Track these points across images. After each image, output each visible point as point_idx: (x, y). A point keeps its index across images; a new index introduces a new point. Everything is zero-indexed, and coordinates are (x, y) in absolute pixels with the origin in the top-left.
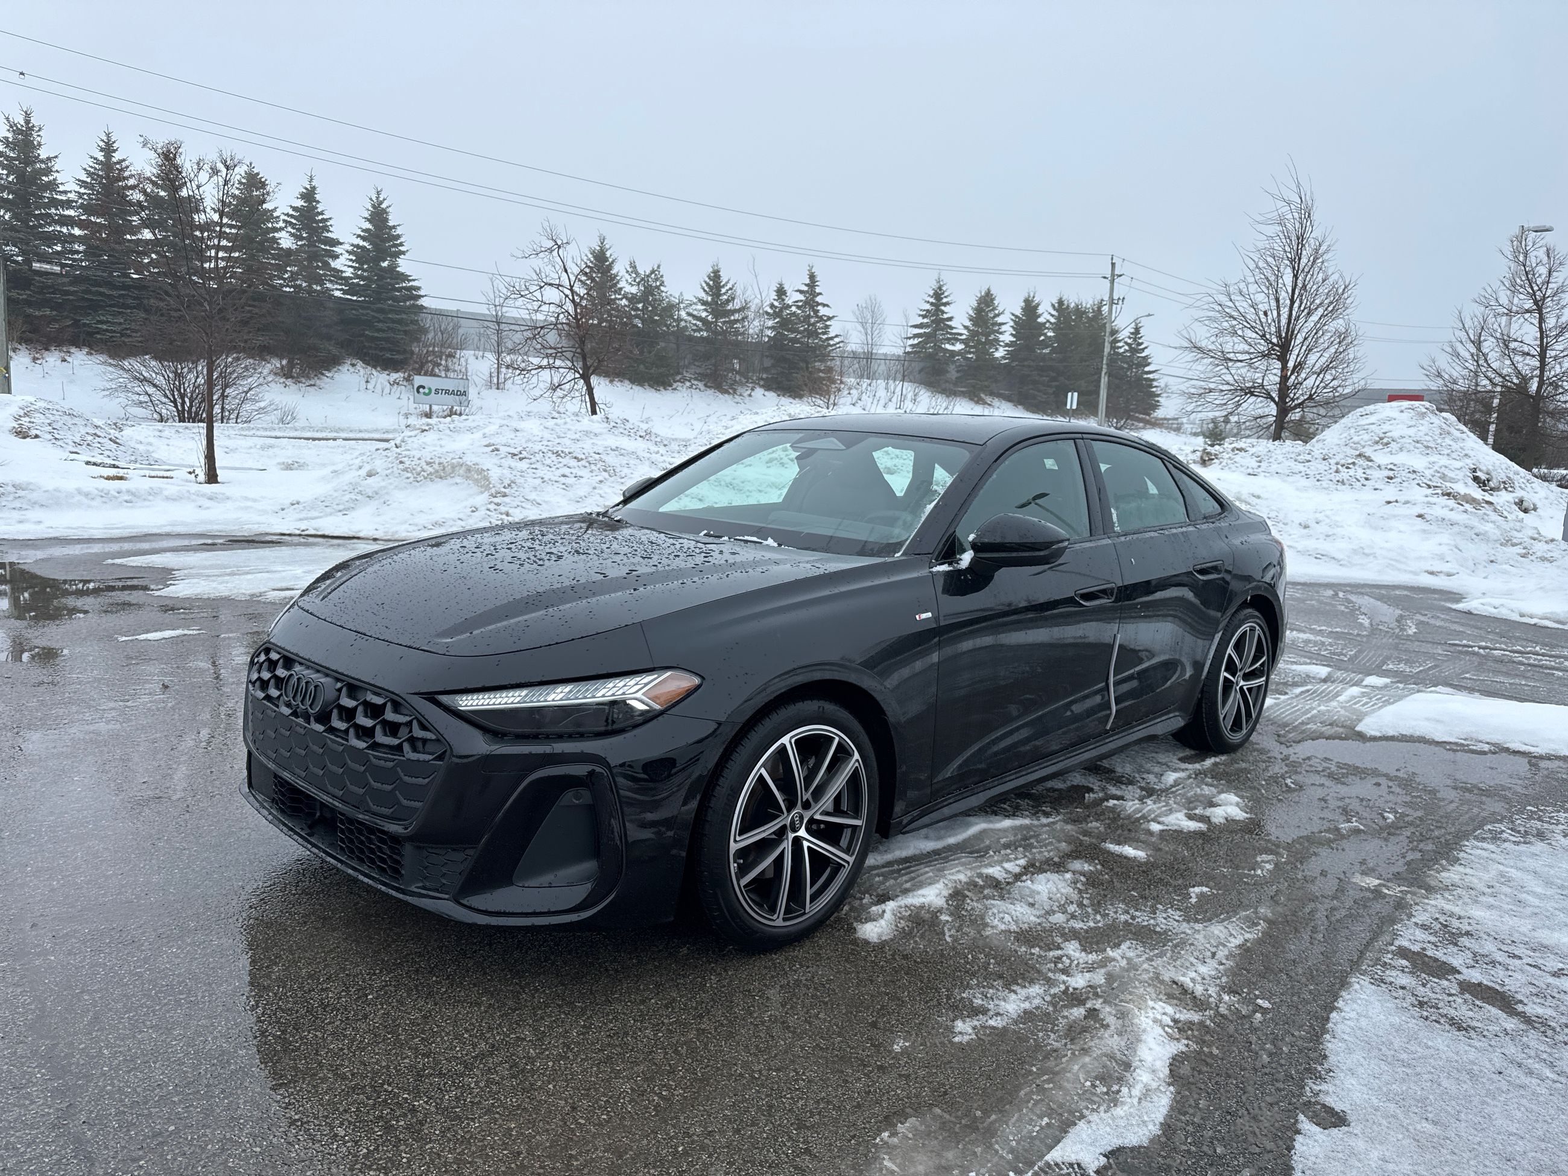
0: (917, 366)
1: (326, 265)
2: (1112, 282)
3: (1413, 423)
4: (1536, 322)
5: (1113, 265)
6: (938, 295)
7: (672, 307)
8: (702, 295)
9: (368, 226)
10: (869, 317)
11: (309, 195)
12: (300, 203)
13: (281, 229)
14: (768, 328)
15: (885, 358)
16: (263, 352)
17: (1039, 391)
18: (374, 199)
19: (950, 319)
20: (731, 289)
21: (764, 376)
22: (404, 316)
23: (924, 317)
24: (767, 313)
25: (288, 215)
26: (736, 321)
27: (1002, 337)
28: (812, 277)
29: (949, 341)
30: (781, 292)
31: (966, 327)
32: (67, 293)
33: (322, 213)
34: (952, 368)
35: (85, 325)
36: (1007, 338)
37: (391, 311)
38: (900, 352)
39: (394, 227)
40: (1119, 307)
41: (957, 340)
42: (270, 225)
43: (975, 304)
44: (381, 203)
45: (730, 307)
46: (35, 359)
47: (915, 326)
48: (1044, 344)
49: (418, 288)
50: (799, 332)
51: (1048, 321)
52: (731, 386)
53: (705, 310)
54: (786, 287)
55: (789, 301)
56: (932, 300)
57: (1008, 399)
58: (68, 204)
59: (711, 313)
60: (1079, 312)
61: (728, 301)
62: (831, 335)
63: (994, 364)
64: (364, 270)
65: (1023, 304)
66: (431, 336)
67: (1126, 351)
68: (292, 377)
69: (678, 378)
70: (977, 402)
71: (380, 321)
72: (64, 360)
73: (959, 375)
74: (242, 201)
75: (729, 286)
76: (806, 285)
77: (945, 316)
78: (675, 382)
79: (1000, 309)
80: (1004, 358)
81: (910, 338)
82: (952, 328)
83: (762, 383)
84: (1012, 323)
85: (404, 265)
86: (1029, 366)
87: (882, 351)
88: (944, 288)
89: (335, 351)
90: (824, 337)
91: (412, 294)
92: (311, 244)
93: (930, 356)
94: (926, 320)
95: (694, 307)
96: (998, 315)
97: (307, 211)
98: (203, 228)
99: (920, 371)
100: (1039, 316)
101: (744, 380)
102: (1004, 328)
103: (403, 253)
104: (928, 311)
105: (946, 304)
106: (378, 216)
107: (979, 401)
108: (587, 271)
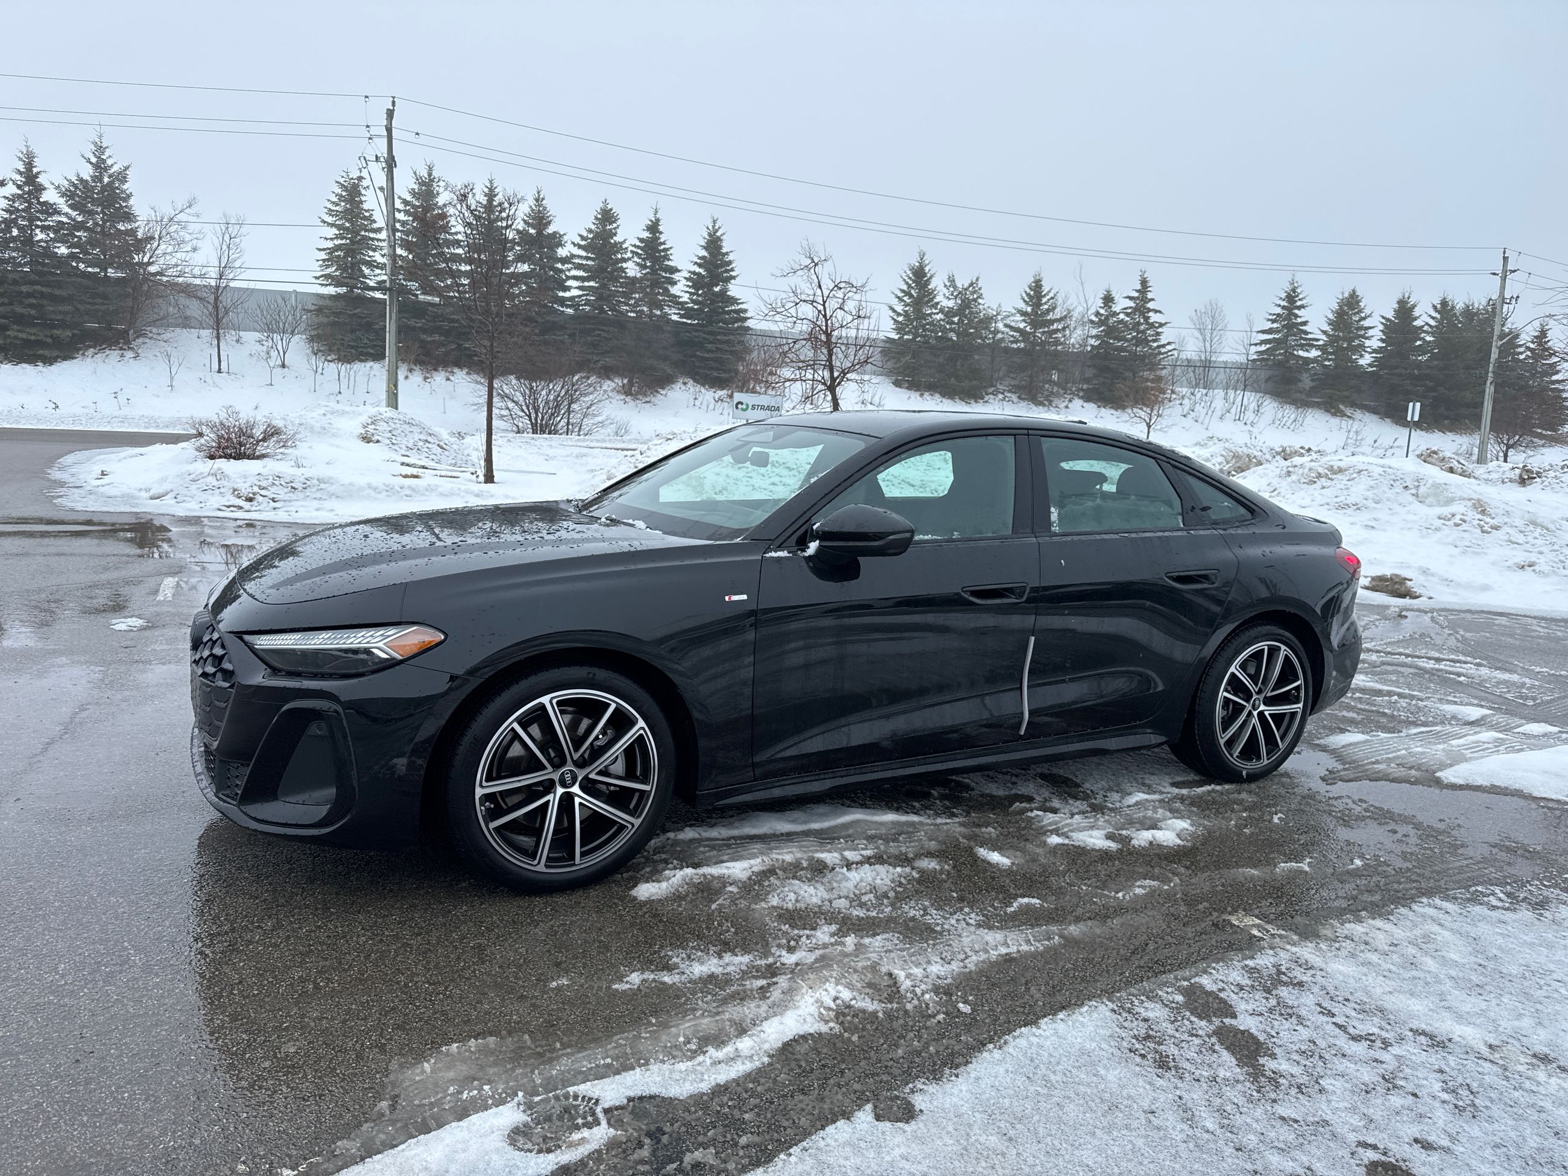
0: (1263, 374)
1: (666, 290)
2: (1504, 279)
5: (1503, 259)
6: (1291, 298)
7: (989, 319)
8: (1022, 306)
9: (704, 253)
10: (1209, 322)
11: (654, 228)
12: (646, 235)
13: (629, 259)
14: (1092, 337)
15: (1225, 366)
16: (606, 373)
18: (711, 228)
19: (1305, 323)
20: (1052, 298)
21: (1085, 387)
22: (731, 337)
23: (1273, 321)
24: (1092, 322)
25: (635, 246)
26: (1057, 331)
27: (1369, 343)
28: (1144, 283)
29: (1302, 347)
30: (1108, 300)
31: (1325, 332)
32: (453, 321)
33: (664, 243)
34: (1306, 377)
35: (466, 348)
36: (1374, 343)
37: (719, 333)
38: (1242, 359)
39: (727, 254)
40: (1513, 307)
41: (1313, 346)
42: (619, 256)
43: (1335, 307)
44: (717, 231)
45: (1050, 316)
46: (425, 378)
47: (1263, 332)
48: (1421, 350)
49: (746, 311)
50: (1126, 340)
51: (1427, 324)
52: (1047, 398)
53: (1024, 321)
54: (1114, 294)
55: (1117, 308)
56: (1284, 303)
57: (1374, 411)
58: (457, 243)
59: (1030, 324)
61: (1048, 311)
62: (1163, 342)
63: (1357, 372)
64: (699, 295)
65: (1396, 306)
66: (755, 354)
67: (1529, 357)
68: (631, 394)
69: (991, 390)
70: (1332, 415)
71: (710, 343)
72: (448, 379)
73: (1314, 384)
74: (597, 236)
75: (1051, 295)
76: (1137, 291)
77: (1299, 320)
78: (987, 394)
79: (1367, 311)
80: (1369, 365)
81: (1256, 345)
82: (1306, 333)
83: (1081, 394)
84: (1381, 327)
85: (734, 290)
86: (1400, 375)
87: (1222, 358)
88: (1299, 290)
89: (669, 371)
90: (1155, 345)
91: (740, 316)
92: (654, 271)
93: (1280, 364)
94: (1275, 325)
95: (1012, 318)
96: (1364, 319)
97: (652, 242)
98: (564, 261)
99: (1267, 381)
100: (1416, 319)
101: (1062, 392)
102: (1371, 333)
103: (734, 278)
104: (1278, 315)
105: (1302, 307)
106: (714, 244)
107: (1337, 413)
108: (905, 287)
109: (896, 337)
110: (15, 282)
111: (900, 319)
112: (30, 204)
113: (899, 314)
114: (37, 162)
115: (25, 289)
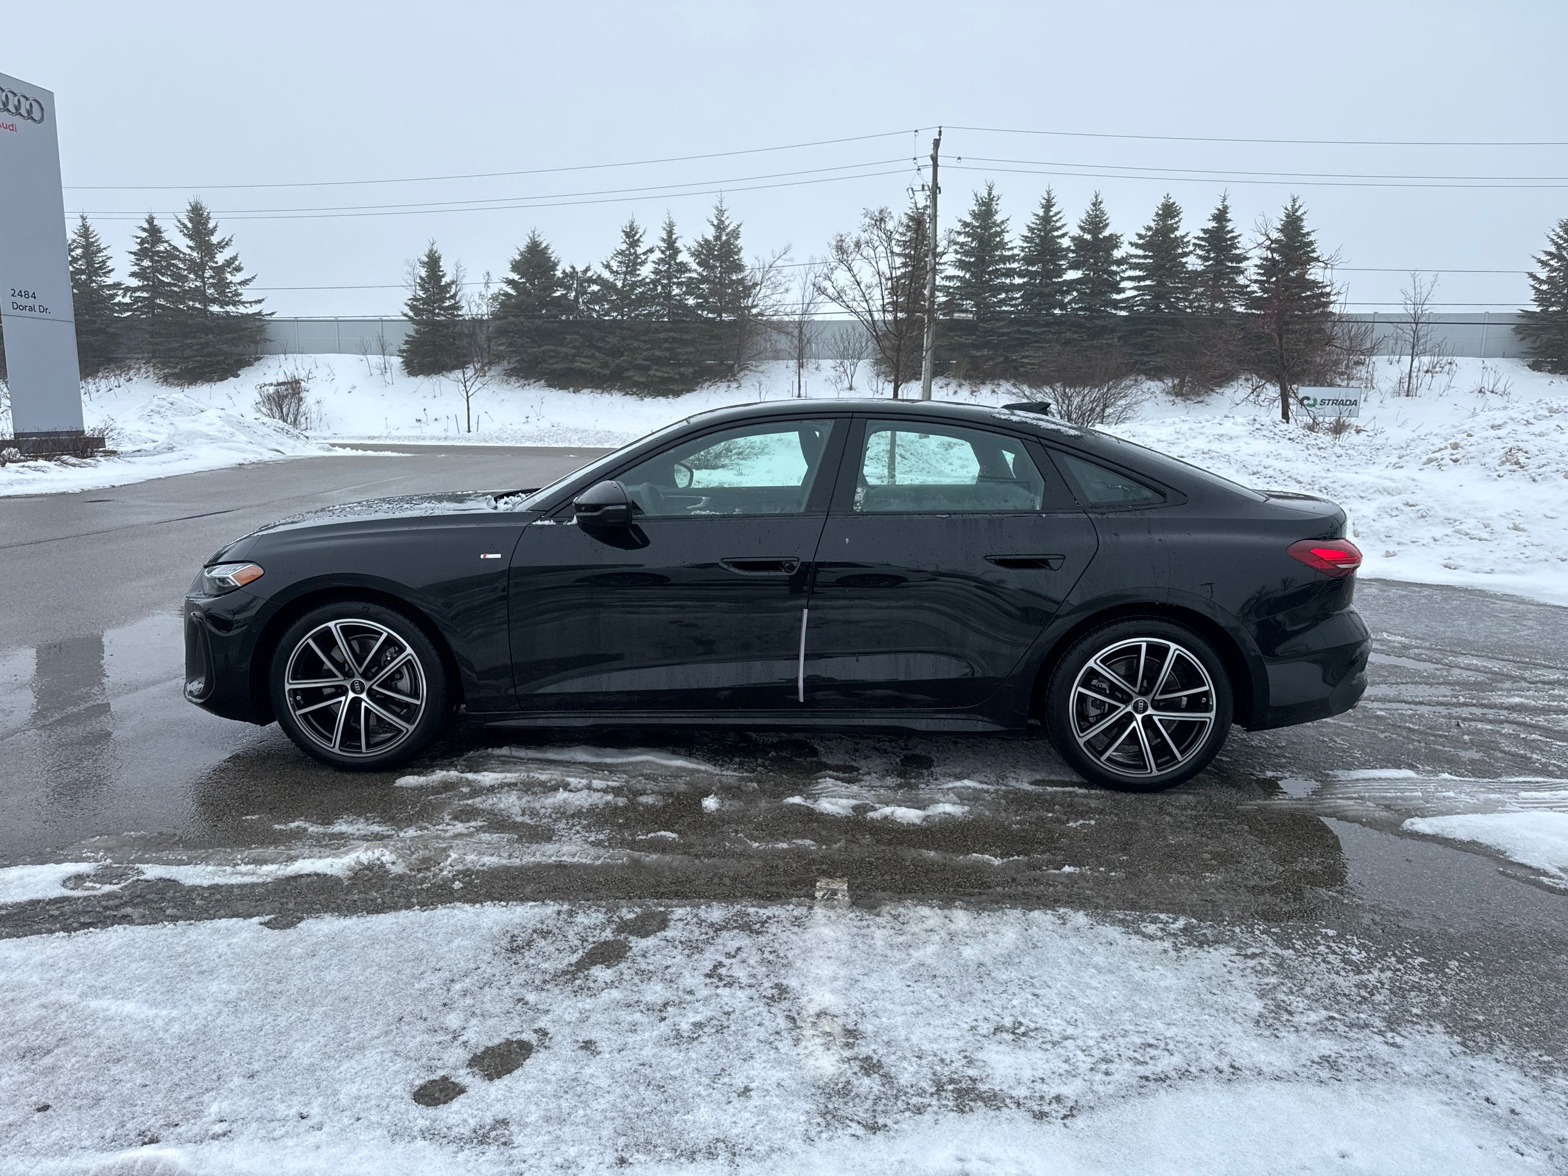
1: (1233, 280)
9: (1280, 236)
11: (1221, 217)
12: (1212, 225)
13: (1191, 252)
16: (1155, 374)
18: (1289, 208)
22: (1309, 325)
25: (1198, 238)
32: (1003, 334)
33: (1232, 231)
35: (1013, 360)
37: (1294, 323)
39: (1308, 234)
42: (1180, 251)
44: (1297, 210)
46: (972, 392)
49: (1329, 294)
58: (1013, 258)
64: (1270, 283)
66: (1337, 343)
68: (1182, 395)
72: (993, 392)
74: (1157, 232)
85: (1315, 273)
89: (1229, 367)
91: (1322, 301)
92: (1218, 262)
97: (1216, 232)
98: (1120, 262)
103: (1315, 259)
106: (1293, 224)
108: (1553, 249)
109: (1538, 310)
110: (657, 331)
111: (1545, 287)
112: (670, 265)
113: (1541, 282)
114: (676, 230)
115: (662, 336)
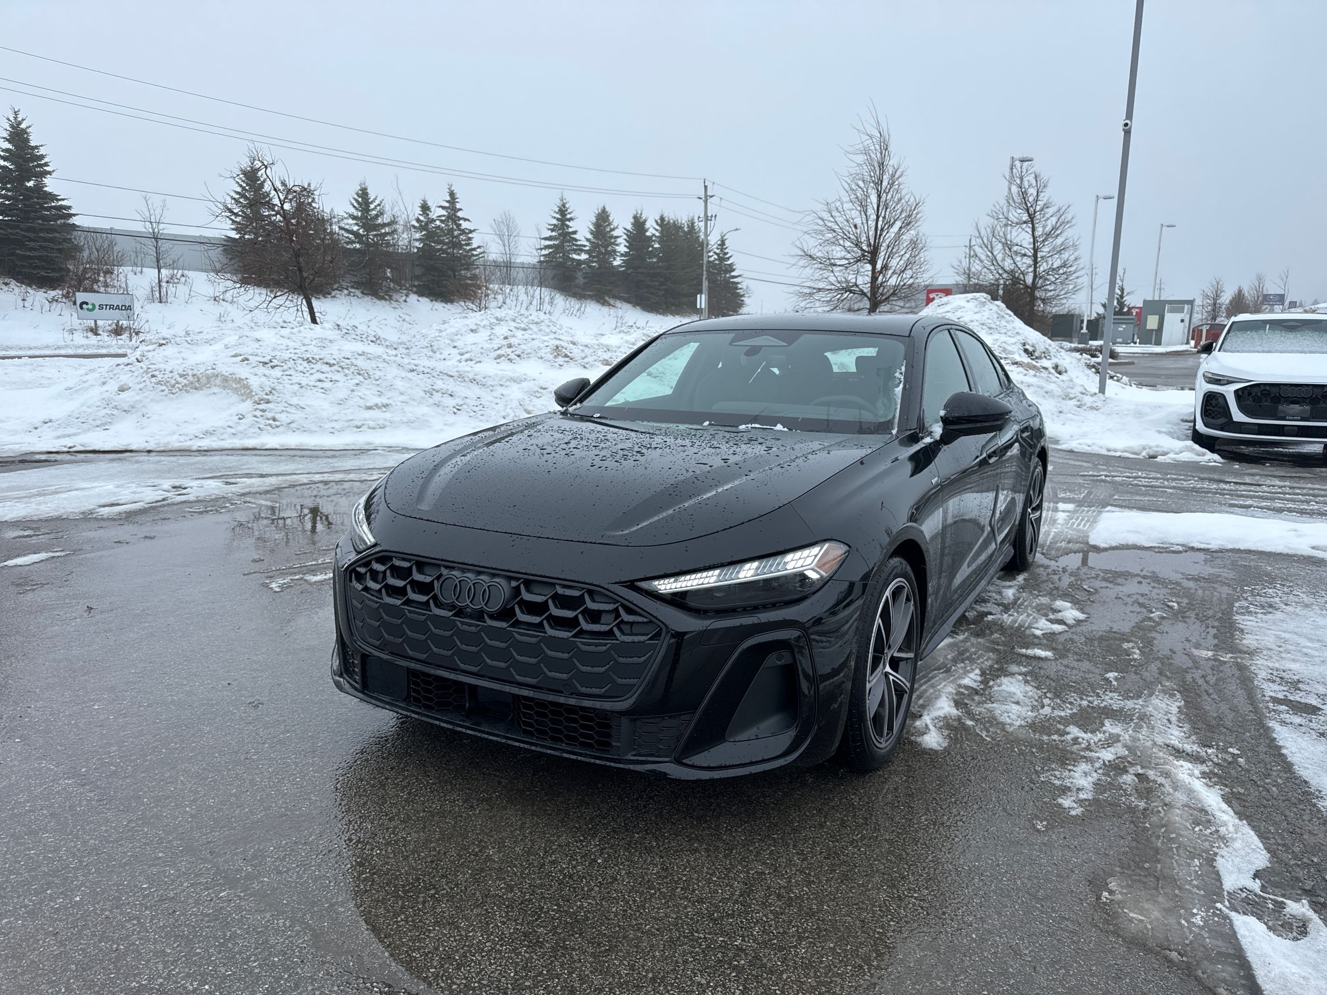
0: (550, 273)
2: (706, 202)
3: (977, 310)
4: (1030, 231)
5: (706, 187)
6: (563, 211)
7: (323, 221)
8: (352, 211)
9: (8, 145)
10: (505, 230)
14: (417, 240)
15: (523, 266)
17: (652, 294)
18: (12, 119)
19: (575, 232)
20: (379, 205)
21: (416, 283)
22: (57, 235)
23: (552, 230)
24: (414, 227)
26: (386, 234)
27: (618, 249)
28: (452, 194)
29: (575, 251)
30: (425, 208)
31: (588, 240)
34: (579, 275)
36: (622, 248)
37: (41, 230)
38: (534, 260)
39: (36, 147)
40: (712, 222)
41: (582, 251)
43: (594, 220)
44: (20, 123)
45: (380, 221)
47: (546, 239)
48: (652, 254)
49: (69, 208)
50: (445, 244)
51: (654, 235)
52: (386, 292)
53: (357, 224)
54: (430, 203)
55: (433, 215)
56: (558, 216)
57: (628, 301)
59: (362, 227)
60: (677, 227)
61: (377, 216)
62: (474, 246)
63: (613, 270)
64: (8, 190)
65: (632, 220)
66: (86, 254)
67: (715, 259)
69: (336, 286)
70: (603, 304)
71: (31, 240)
73: (585, 281)
75: (377, 202)
76: (447, 202)
77: (570, 230)
78: (334, 290)
79: (615, 224)
80: (620, 266)
81: (541, 249)
82: (576, 240)
83: (415, 289)
84: (625, 237)
85: (51, 185)
86: (642, 273)
87: (519, 260)
88: (567, 206)
90: (468, 248)
91: (63, 213)
93: (561, 265)
94: (554, 234)
95: (346, 221)
96: (613, 230)
99: (553, 278)
100: (647, 231)
101: (398, 288)
102: (619, 241)
103: (50, 173)
104: (555, 225)
105: (570, 220)
106: (18, 136)
107: (604, 303)
108: (239, 189)
109: (237, 236)
111: (238, 219)
113: (236, 215)
